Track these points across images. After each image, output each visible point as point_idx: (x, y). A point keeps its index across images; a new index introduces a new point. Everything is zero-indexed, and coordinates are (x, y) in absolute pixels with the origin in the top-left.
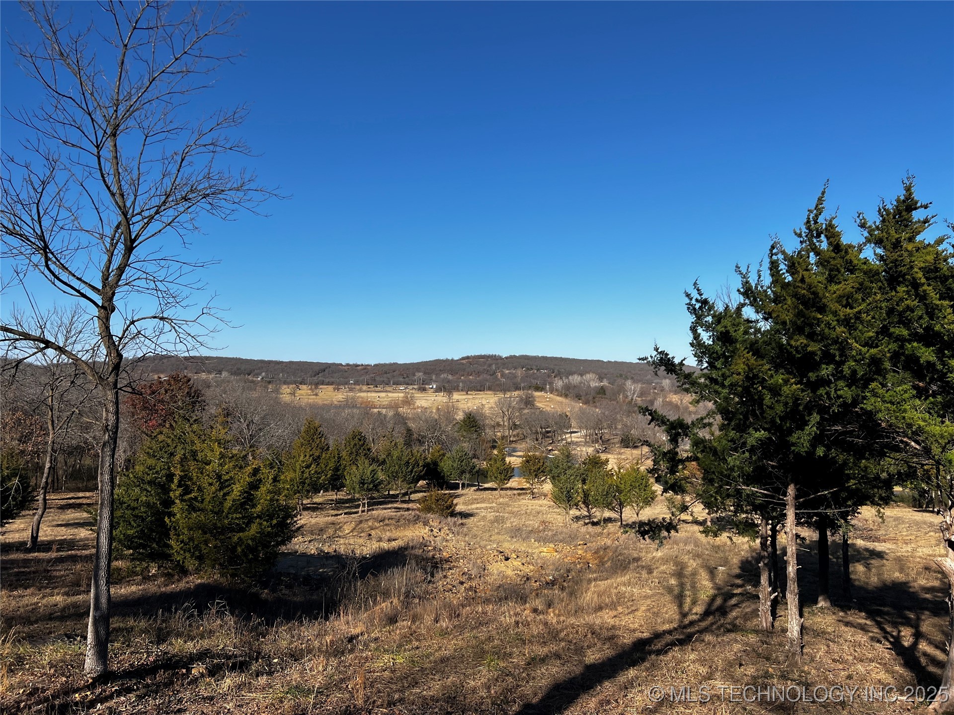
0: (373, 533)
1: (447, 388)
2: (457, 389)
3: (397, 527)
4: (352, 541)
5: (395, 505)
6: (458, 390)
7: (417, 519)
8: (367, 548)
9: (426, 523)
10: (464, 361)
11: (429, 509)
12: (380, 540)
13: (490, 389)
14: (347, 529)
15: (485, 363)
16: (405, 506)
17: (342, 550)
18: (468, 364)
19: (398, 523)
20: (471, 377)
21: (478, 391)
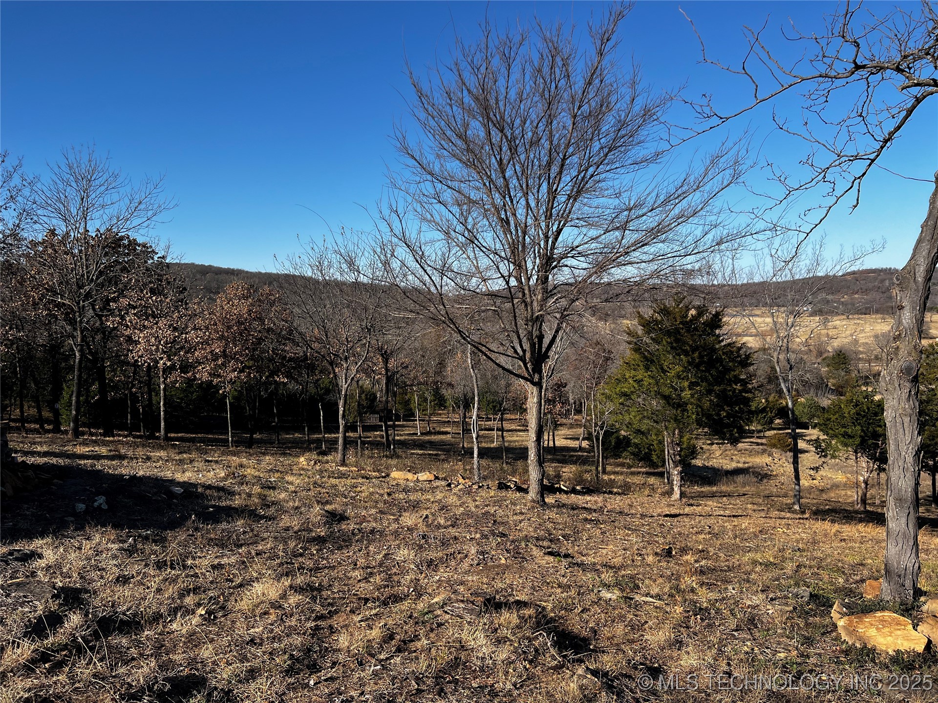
0: (734, 457)
1: (823, 311)
2: (834, 312)
3: (750, 456)
4: (721, 461)
5: (752, 440)
6: (837, 314)
7: (764, 451)
8: (731, 466)
9: (770, 455)
10: (848, 277)
11: (774, 446)
12: (738, 462)
13: (877, 312)
14: (718, 453)
15: (875, 279)
16: (759, 441)
17: (716, 466)
18: (854, 281)
19: (751, 453)
20: (856, 296)
21: (861, 314)
